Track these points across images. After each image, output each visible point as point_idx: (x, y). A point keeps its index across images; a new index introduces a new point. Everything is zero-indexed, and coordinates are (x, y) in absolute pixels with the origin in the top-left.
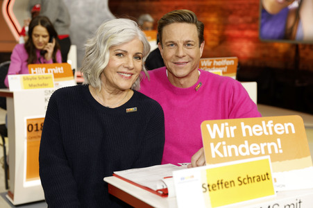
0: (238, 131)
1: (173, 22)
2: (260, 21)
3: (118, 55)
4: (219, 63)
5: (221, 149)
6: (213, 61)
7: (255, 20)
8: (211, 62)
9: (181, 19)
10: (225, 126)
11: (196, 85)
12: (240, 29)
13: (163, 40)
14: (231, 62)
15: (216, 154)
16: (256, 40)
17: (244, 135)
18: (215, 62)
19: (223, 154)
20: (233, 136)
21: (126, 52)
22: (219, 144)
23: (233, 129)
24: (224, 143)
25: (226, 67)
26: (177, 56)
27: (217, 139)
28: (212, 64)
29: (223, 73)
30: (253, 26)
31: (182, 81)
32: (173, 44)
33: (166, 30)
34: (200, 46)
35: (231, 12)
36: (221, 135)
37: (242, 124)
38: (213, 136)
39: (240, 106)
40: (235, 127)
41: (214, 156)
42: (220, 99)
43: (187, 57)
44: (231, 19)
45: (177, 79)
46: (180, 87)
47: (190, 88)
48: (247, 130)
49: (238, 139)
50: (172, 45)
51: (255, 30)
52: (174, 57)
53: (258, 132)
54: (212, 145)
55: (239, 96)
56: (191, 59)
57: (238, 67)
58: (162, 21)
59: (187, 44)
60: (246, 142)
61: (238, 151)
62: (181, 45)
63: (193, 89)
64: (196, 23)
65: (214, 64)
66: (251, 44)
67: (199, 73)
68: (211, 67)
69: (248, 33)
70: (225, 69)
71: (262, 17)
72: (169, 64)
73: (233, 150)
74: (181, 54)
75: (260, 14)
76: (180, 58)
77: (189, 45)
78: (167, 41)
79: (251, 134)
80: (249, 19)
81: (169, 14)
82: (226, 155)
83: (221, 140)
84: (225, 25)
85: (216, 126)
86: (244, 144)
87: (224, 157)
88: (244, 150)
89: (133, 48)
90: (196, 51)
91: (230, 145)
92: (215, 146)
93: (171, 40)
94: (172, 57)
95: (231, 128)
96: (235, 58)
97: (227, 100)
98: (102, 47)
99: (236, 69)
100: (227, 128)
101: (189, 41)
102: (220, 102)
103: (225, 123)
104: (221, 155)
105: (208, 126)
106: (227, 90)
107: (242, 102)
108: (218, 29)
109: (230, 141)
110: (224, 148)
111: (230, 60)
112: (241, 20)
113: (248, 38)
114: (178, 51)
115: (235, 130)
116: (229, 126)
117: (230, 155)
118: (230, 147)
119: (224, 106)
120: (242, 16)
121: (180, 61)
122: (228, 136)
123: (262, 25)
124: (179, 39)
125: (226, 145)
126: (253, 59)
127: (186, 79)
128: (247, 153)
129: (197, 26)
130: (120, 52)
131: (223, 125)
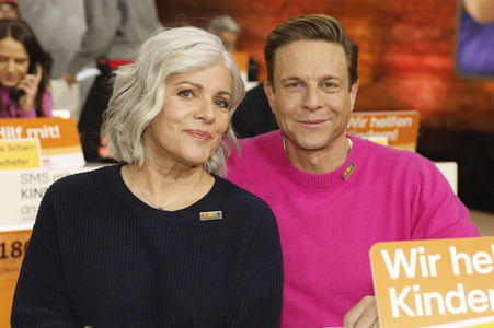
0: (444, 264)
1: (298, 39)
2: (458, 37)
3: (183, 93)
4: (381, 123)
5: (410, 300)
6: (369, 118)
7: (447, 35)
8: (365, 121)
9: (315, 32)
10: (418, 255)
11: (343, 168)
12: (415, 53)
13: (275, 76)
14: (405, 121)
15: (400, 310)
16: (449, 76)
17: (457, 271)
18: (373, 120)
19: (414, 310)
20: (434, 273)
21: (199, 87)
22: (406, 290)
23: (434, 259)
24: (416, 288)
25: (396, 132)
26: (306, 108)
27: (403, 281)
28: (368, 124)
29: (390, 142)
30: (443, 46)
31: (315, 158)
32: (299, 82)
33: (282, 54)
34: (350, 90)
35: (398, 18)
36: (411, 273)
37: (453, 250)
38: (394, 273)
39: (434, 213)
40: (438, 257)
41: (396, 314)
42: (394, 197)
43: (325, 109)
44: (398, 31)
45: (304, 153)
46: (310, 171)
47: (332, 174)
48: (462, 263)
49: (444, 280)
50: (294, 85)
51: (446, 54)
52: (299, 110)
53: (484, 267)
54: (392, 291)
55: (433, 192)
56: (332, 115)
57: (420, 131)
58: (274, 37)
59: (326, 83)
60: (460, 286)
61: (444, 304)
62: (313, 84)
63: (338, 176)
64: (343, 43)
65: (372, 125)
66: (437, 83)
67: (350, 142)
68: (366, 129)
69: (433, 61)
70: (394, 135)
71: (463, 29)
72: (289, 125)
73: (434, 302)
74: (314, 102)
75: (457, 23)
76: (312, 110)
77: (329, 85)
78: (284, 76)
79: (470, 271)
80: (435, 32)
81: (290, 22)
82: (420, 313)
83: (410, 282)
84: (386, 43)
85: (399, 254)
86: (456, 290)
87: (417, 317)
88: (456, 302)
89: (213, 82)
90: (342, 98)
91: (429, 292)
92: (398, 293)
93: (294, 75)
94: (295, 110)
95: (430, 257)
96: (414, 112)
97: (408, 200)
98: (150, 77)
99: (415, 134)
100: (422, 258)
101: (330, 78)
102: (393, 205)
103: (418, 248)
104: (410, 313)
105: (385, 254)
106: (409, 180)
107: (440, 205)
108: (371, 52)
109: (428, 285)
110: (417, 297)
111: (404, 116)
112: (418, 34)
113: (433, 71)
114: (307, 96)
115: (437, 263)
116: (426, 254)
117: (429, 312)
118: (428, 297)
119: (403, 212)
120: (420, 25)
121: (312, 117)
122: (425, 273)
123: (462, 46)
124: (310, 74)
125: (421, 292)
126: (441, 115)
127: (322, 155)
128: (463, 309)
129: (345, 48)
130: (187, 86)
131: (413, 252)
